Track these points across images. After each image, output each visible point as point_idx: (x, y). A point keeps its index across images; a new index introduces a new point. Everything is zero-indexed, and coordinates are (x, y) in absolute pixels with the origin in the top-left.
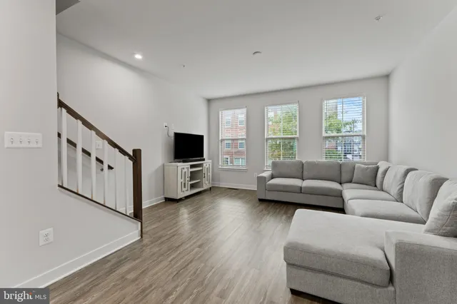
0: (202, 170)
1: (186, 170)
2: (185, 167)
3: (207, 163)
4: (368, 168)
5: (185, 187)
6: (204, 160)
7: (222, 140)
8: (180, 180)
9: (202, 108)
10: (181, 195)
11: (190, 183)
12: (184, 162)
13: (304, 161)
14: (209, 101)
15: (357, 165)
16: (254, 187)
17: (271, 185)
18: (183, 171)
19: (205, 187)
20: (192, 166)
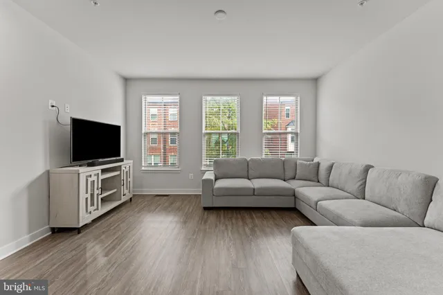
0: (120, 175)
1: (94, 178)
2: (93, 174)
3: (127, 165)
4: (310, 164)
5: (92, 204)
6: (122, 160)
7: (147, 134)
8: (83, 195)
9: (117, 89)
10: (85, 219)
11: (100, 197)
12: (90, 165)
13: (248, 159)
14: (126, 80)
15: (298, 162)
16: (199, 191)
17: (219, 189)
18: (90, 180)
19: (124, 199)
20: (104, 171)
